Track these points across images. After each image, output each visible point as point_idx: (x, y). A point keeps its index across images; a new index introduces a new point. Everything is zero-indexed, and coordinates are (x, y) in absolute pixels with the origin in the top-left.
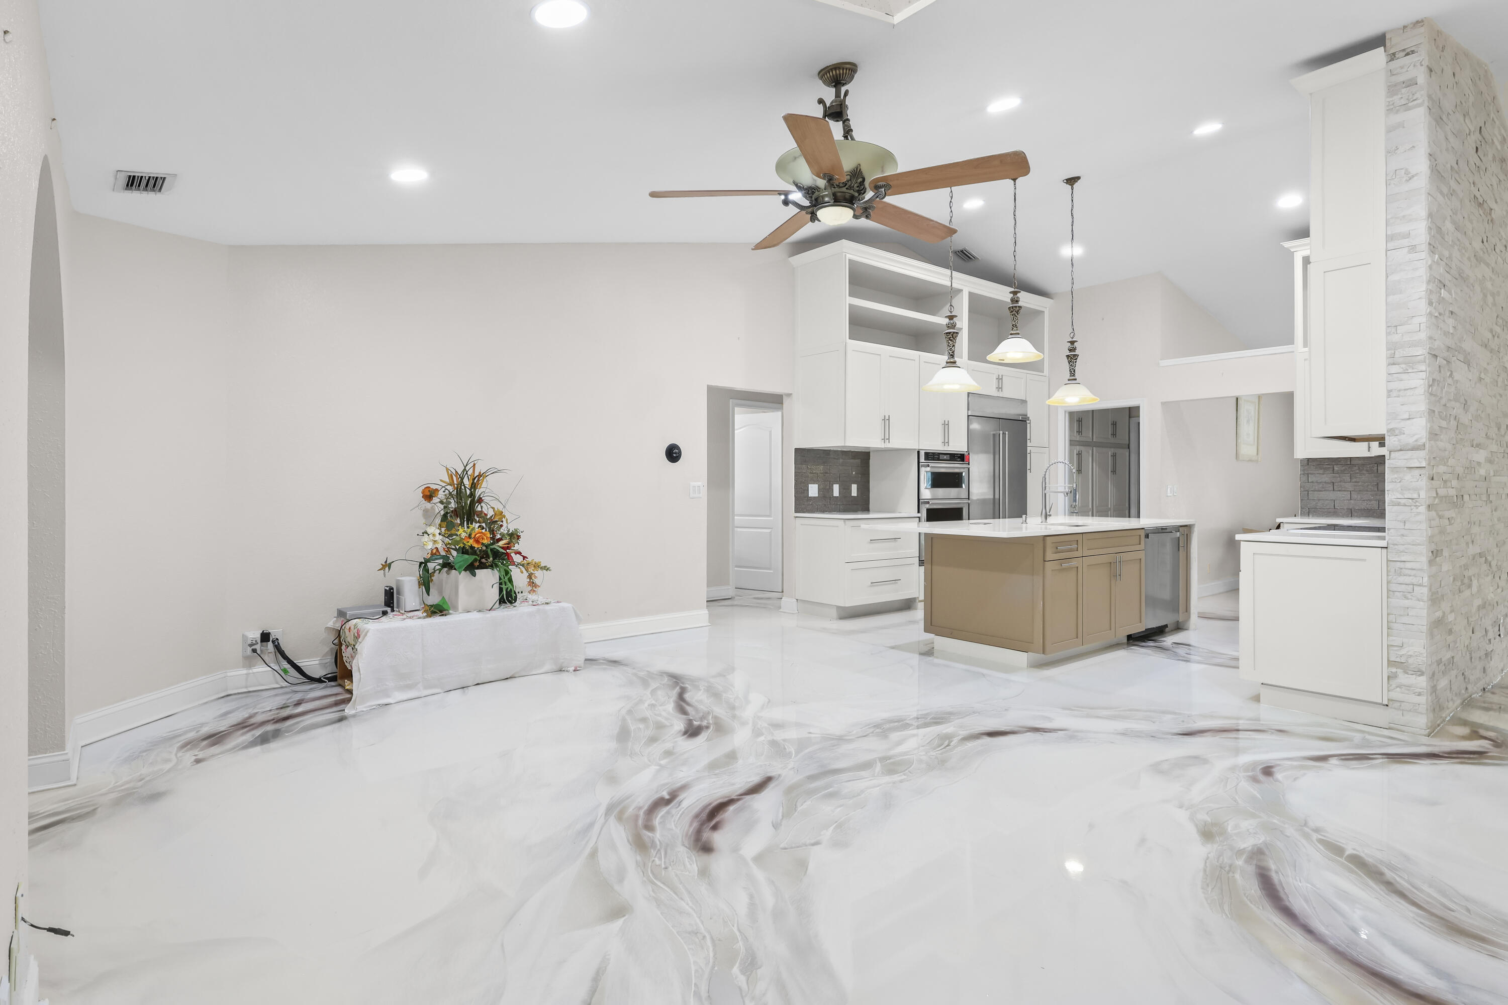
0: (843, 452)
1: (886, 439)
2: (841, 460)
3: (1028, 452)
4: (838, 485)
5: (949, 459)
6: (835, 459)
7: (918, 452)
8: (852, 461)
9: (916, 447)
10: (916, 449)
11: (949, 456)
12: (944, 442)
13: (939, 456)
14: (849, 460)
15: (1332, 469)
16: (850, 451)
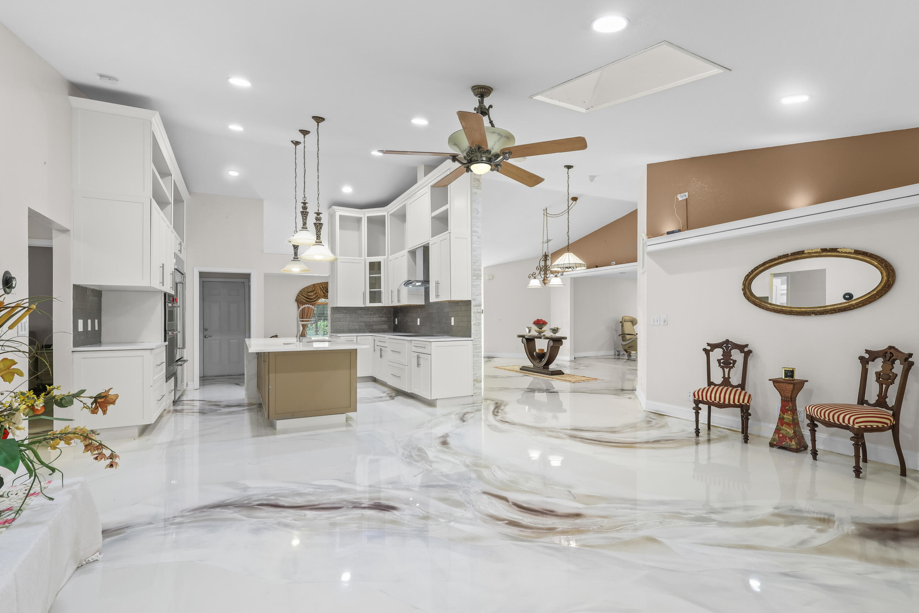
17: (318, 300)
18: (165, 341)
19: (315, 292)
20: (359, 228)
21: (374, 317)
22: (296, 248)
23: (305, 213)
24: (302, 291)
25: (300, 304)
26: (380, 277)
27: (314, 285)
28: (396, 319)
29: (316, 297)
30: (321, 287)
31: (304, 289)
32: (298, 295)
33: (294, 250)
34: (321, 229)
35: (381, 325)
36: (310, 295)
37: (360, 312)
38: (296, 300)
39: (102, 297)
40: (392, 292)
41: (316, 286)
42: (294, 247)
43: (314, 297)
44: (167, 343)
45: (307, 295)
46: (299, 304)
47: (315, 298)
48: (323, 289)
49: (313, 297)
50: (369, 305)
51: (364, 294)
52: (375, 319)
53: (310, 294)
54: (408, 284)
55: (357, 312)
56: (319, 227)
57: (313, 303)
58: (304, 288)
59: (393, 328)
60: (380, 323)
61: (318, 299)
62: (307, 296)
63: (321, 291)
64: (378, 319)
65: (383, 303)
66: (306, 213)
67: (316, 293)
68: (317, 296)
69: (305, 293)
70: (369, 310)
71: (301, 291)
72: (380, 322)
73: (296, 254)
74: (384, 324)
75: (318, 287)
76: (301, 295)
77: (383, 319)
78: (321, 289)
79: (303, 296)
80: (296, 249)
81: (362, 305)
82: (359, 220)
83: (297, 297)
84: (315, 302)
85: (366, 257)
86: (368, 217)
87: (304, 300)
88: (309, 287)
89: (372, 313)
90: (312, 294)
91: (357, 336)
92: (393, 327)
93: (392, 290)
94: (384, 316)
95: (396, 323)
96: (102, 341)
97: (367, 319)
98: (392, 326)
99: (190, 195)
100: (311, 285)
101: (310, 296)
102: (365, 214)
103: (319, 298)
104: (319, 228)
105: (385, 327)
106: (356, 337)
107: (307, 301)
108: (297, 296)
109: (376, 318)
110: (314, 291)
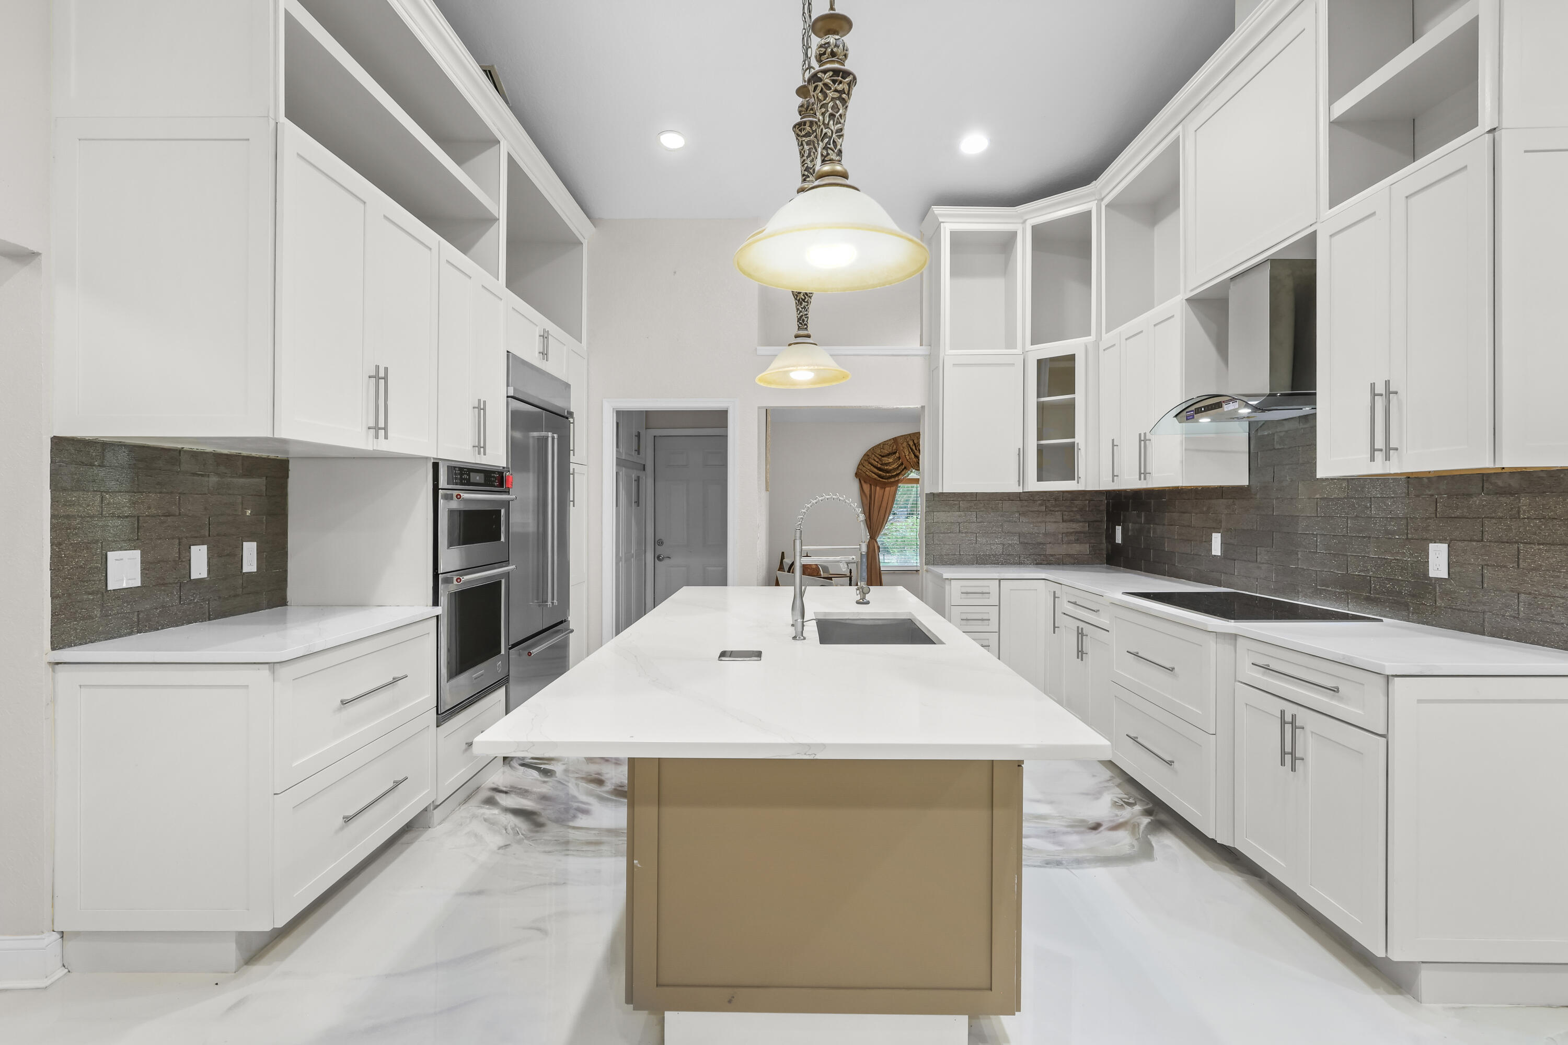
0: (217, 456)
1: (379, 429)
2: (214, 479)
3: (571, 471)
4: (205, 547)
5: (483, 481)
6: (195, 474)
7: (436, 466)
8: (242, 481)
9: (433, 454)
10: (429, 458)
11: (482, 475)
12: (479, 447)
13: (469, 475)
14: (235, 480)
15: (957, 506)
16: (238, 456)
17: (903, 473)
18: (436, 603)
19: (897, 455)
20: (1006, 268)
21: (1047, 520)
22: (803, 300)
23: (808, 129)
24: (870, 454)
25: (865, 482)
26: (1071, 406)
27: (895, 439)
28: (1119, 529)
29: (899, 466)
30: (911, 443)
31: (873, 450)
32: (861, 464)
33: (798, 309)
34: (844, 102)
35: (1069, 543)
36: (887, 462)
37: (1007, 504)
38: (856, 474)
39: (288, 477)
40: (1113, 445)
41: (900, 441)
42: (796, 299)
43: (895, 466)
44: (439, 610)
45: (879, 462)
46: (862, 482)
47: (898, 468)
48: (914, 448)
49: (893, 466)
50: (1034, 485)
51: (1022, 454)
52: (1051, 528)
53: (886, 460)
54: (1198, 411)
55: (1000, 505)
56: (831, 94)
57: (893, 480)
58: (873, 447)
59: (1104, 552)
60: (1065, 539)
61: (903, 470)
62: (879, 466)
63: (910, 453)
64: (1063, 527)
65: (1082, 480)
66: (811, 126)
67: (899, 458)
68: (902, 464)
69: (875, 458)
70: (1034, 501)
71: (866, 455)
72: (1067, 536)
73: (802, 322)
74: (1077, 541)
75: (905, 444)
76: (867, 463)
77: (1076, 526)
78: (912, 449)
79: (872, 465)
80: (801, 304)
81: (1015, 488)
82: (1006, 243)
83: (858, 468)
84: (897, 479)
85: (1029, 347)
86: (1034, 228)
87: (873, 475)
88: (884, 443)
89: (1043, 508)
90: (891, 460)
91: (1000, 580)
92: (1107, 550)
93: (1113, 440)
94: (1078, 517)
95: (1119, 539)
96: (288, 599)
97: (1026, 526)
98: (1104, 546)
99: (595, 227)
100: (887, 441)
101: (886, 464)
102: (1026, 220)
103: (905, 468)
104: (833, 99)
105: (1085, 548)
106: (998, 581)
107: (880, 476)
108: (859, 465)
109: (1053, 525)
110: (895, 453)
